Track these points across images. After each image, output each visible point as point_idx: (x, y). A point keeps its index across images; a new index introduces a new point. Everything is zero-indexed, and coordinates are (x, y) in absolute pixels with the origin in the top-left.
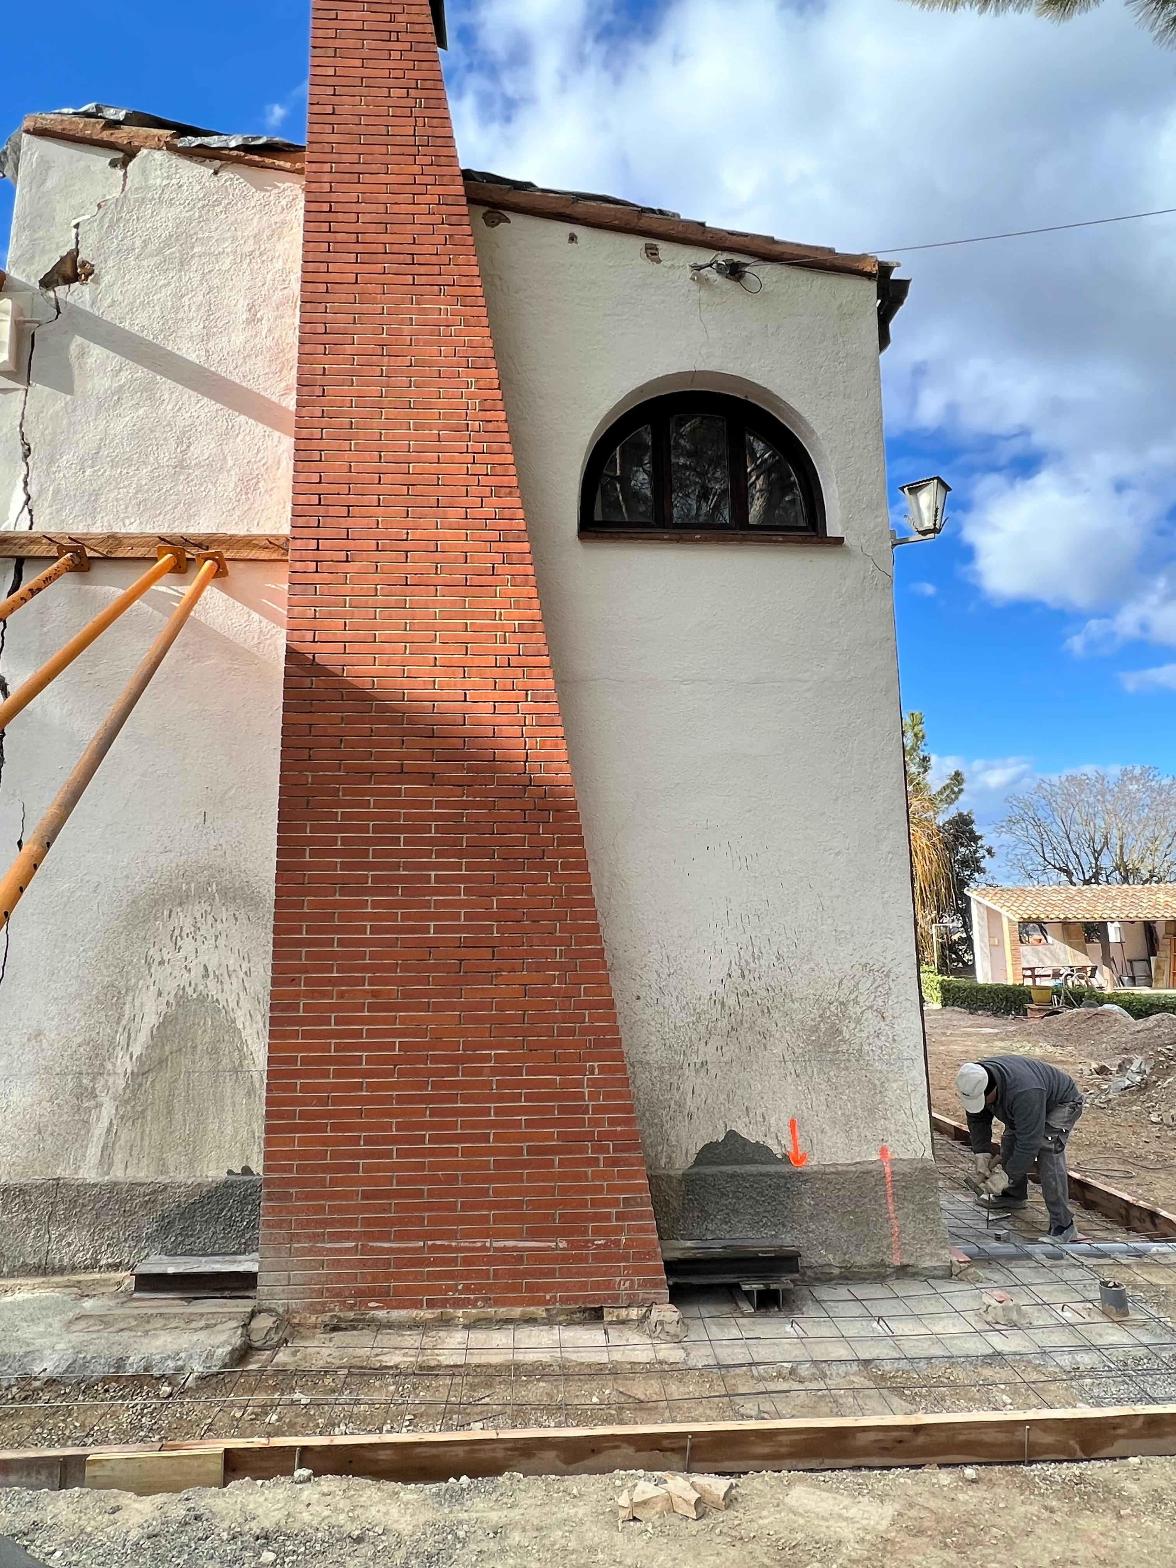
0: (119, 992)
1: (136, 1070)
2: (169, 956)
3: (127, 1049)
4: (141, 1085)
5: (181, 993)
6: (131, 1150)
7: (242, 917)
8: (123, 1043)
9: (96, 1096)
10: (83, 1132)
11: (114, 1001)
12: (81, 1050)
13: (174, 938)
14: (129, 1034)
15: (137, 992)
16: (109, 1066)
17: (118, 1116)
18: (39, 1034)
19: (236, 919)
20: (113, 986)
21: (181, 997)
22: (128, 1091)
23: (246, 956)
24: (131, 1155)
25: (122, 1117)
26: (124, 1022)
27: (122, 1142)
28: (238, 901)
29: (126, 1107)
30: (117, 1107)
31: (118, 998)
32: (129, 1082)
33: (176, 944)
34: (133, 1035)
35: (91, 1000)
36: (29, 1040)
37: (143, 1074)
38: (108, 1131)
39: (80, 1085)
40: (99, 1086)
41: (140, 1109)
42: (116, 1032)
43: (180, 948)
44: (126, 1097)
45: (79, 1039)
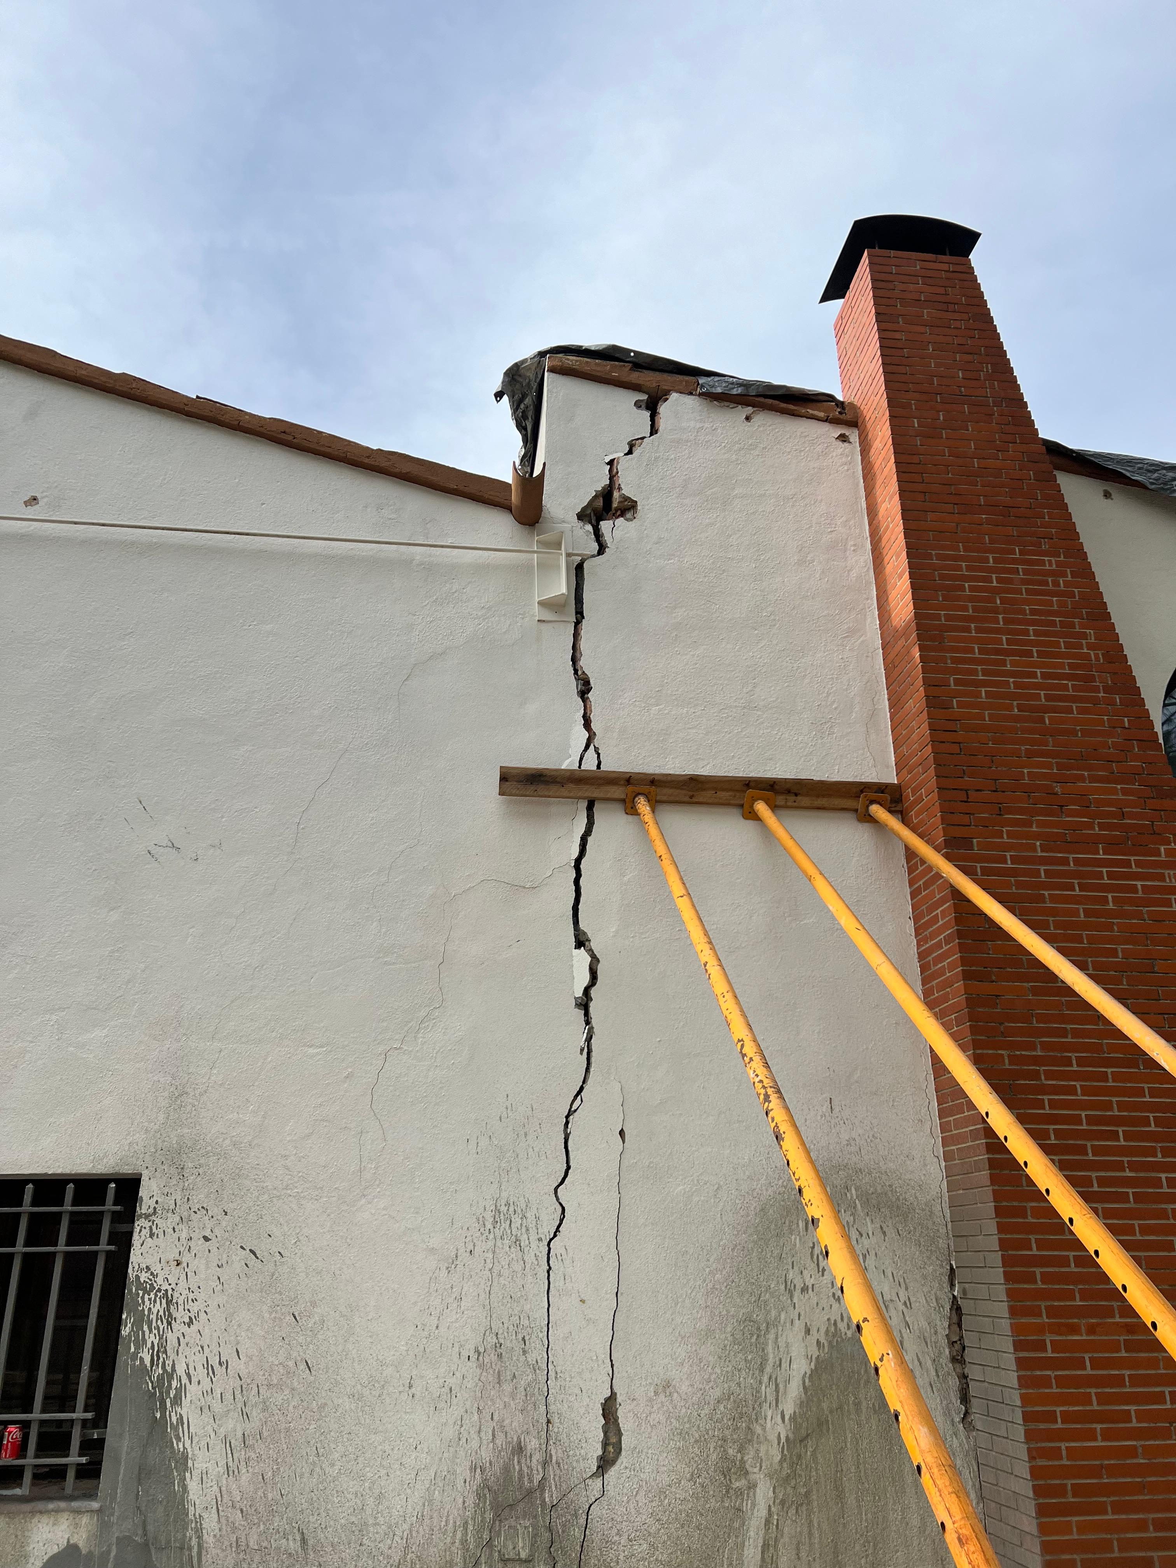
0: (759, 1329)
1: (791, 1436)
2: (812, 1281)
3: (777, 1406)
4: (799, 1457)
5: (833, 1329)
6: (798, 1549)
7: (891, 1232)
8: (771, 1398)
9: (747, 1473)
10: (736, 1525)
11: (754, 1340)
12: (722, 1407)
13: (815, 1257)
14: (777, 1385)
15: (780, 1328)
16: (758, 1430)
17: (778, 1501)
18: (667, 1385)
19: (884, 1233)
20: (750, 1321)
21: (834, 1336)
22: (785, 1465)
23: (902, 1280)
24: (799, 1558)
25: (783, 1502)
26: (768, 1369)
27: (786, 1539)
28: (883, 1210)
29: (785, 1488)
30: (774, 1488)
31: (758, 1336)
32: (785, 1452)
33: (818, 1265)
34: (781, 1386)
35: (726, 1338)
36: (656, 1393)
37: (801, 1441)
38: (768, 1522)
39: (725, 1457)
40: (749, 1458)
41: (803, 1491)
42: (761, 1383)
43: (824, 1270)
44: (784, 1473)
45: (717, 1393)
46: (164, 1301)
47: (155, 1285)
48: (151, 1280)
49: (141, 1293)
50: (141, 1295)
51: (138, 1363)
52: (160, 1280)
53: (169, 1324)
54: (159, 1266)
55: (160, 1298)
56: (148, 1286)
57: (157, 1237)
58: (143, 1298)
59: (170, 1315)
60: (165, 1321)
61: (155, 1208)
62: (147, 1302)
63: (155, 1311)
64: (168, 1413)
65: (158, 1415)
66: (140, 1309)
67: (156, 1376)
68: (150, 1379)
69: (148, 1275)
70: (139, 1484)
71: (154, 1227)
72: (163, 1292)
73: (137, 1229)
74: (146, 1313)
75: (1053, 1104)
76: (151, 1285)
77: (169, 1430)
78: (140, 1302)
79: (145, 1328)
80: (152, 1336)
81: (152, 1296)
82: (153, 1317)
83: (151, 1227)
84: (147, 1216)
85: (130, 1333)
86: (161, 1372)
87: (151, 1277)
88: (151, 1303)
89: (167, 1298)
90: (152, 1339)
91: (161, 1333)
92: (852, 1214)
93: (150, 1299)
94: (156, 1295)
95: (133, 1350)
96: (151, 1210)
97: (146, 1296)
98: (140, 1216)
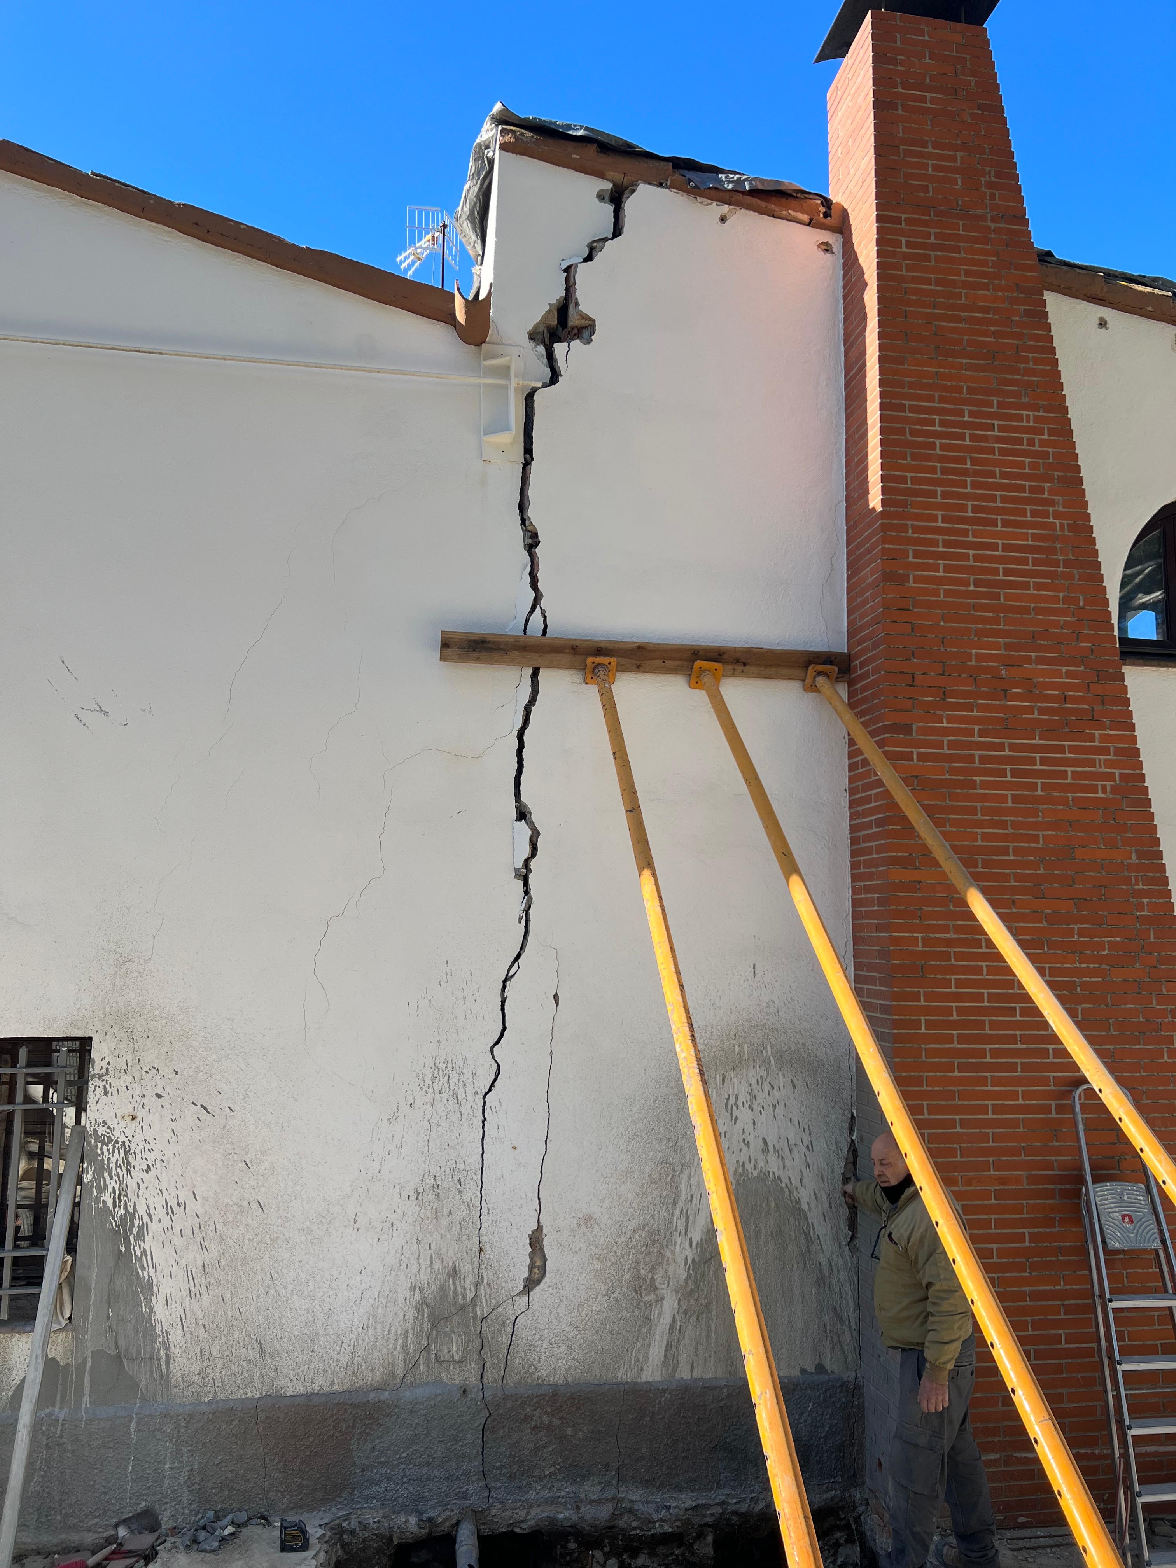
0: (674, 1170)
1: (697, 1258)
2: (725, 1128)
3: (686, 1234)
4: (703, 1275)
5: (741, 1169)
6: (697, 1348)
7: (800, 1084)
8: (681, 1227)
9: (656, 1289)
10: (644, 1330)
11: (669, 1179)
12: (637, 1236)
13: (729, 1107)
14: (687, 1218)
15: (693, 1170)
16: (668, 1254)
17: (681, 1311)
18: (589, 1218)
19: (794, 1086)
20: (666, 1163)
21: (741, 1175)
22: (690, 1282)
23: (807, 1128)
24: (697, 1355)
25: (686, 1312)
26: (681, 1204)
27: (687, 1340)
28: (794, 1065)
29: (689, 1301)
30: (679, 1300)
31: (673, 1176)
32: (691, 1272)
33: (731, 1114)
34: (691, 1218)
35: (644, 1178)
36: (579, 1225)
37: (705, 1263)
38: (672, 1328)
39: (637, 1277)
40: (659, 1276)
41: (704, 1302)
42: (673, 1215)
43: (736, 1118)
44: (688, 1289)
45: (634, 1224)
46: (122, 1152)
47: (113, 1137)
48: (108, 1133)
49: (99, 1145)
50: (99, 1146)
51: (101, 1205)
52: (117, 1133)
53: (128, 1171)
54: (116, 1121)
55: (118, 1149)
56: (106, 1139)
57: (112, 1095)
58: (102, 1149)
59: (129, 1163)
60: (124, 1169)
61: (107, 1069)
62: (106, 1153)
63: (114, 1160)
64: (132, 1247)
65: (123, 1249)
66: (100, 1158)
67: (119, 1216)
68: (114, 1219)
69: (105, 1128)
70: (109, 1306)
71: (108, 1086)
72: (120, 1143)
73: (91, 1088)
74: (106, 1162)
75: (959, 984)
76: (109, 1137)
77: (134, 1261)
78: (99, 1152)
79: (106, 1175)
80: (113, 1182)
81: (110, 1147)
82: (113, 1165)
83: (105, 1086)
84: (100, 1076)
85: (91, 1181)
86: (123, 1212)
87: (108, 1131)
88: (109, 1154)
89: (125, 1148)
90: (112, 1184)
91: (121, 1179)
92: (767, 1070)
93: (108, 1150)
94: (114, 1147)
95: (95, 1194)
96: (104, 1071)
97: (105, 1148)
98: (94, 1076)
